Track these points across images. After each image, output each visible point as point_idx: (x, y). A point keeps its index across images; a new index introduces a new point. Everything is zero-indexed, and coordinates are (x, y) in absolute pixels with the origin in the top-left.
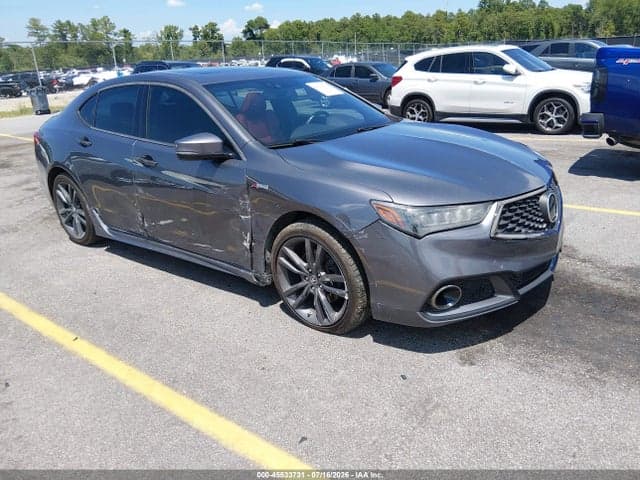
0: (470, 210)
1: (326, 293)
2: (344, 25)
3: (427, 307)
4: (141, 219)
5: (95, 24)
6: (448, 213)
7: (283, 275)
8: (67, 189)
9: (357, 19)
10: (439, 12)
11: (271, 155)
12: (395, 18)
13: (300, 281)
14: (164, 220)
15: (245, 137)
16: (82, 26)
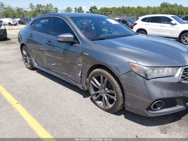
0: (170, 70)
1: (107, 96)
2: (119, 9)
3: (149, 109)
4: (46, 63)
5: (48, 5)
6: (161, 70)
7: (92, 88)
8: (26, 51)
9: (123, 7)
10: (148, 7)
11: (91, 42)
12: (135, 8)
13: (98, 90)
14: (53, 63)
15: (82, 36)
16: (44, 6)
